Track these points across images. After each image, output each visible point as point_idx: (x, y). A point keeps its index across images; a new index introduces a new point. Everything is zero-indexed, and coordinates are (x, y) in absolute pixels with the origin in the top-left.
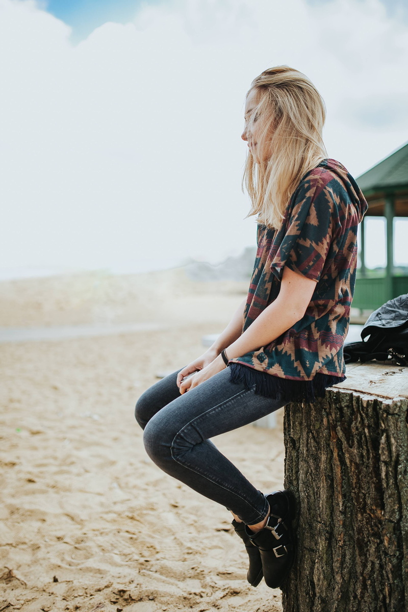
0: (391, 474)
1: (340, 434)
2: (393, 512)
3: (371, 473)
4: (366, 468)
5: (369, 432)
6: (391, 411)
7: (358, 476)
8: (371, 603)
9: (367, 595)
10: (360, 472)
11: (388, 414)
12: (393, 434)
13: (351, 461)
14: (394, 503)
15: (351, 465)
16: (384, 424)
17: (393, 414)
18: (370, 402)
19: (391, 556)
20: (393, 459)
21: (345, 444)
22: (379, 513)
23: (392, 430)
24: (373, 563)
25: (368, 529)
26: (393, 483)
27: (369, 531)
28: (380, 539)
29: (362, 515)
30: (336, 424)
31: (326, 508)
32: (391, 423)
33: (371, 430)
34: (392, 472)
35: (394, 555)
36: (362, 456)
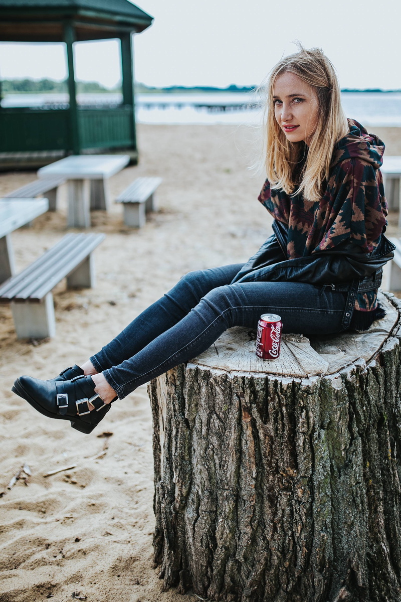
0: (307, 441)
1: (256, 414)
2: (308, 469)
3: (286, 442)
4: (280, 439)
5: (287, 410)
6: (311, 391)
7: (271, 446)
8: (280, 540)
9: (276, 535)
10: (273, 443)
11: (308, 393)
12: (312, 409)
13: (265, 436)
14: (309, 462)
15: (265, 438)
16: (303, 402)
17: (312, 394)
18: (290, 385)
19: (304, 503)
20: (311, 429)
21: (259, 422)
22: (291, 472)
23: (311, 406)
24: (283, 511)
25: (279, 485)
26: (308, 448)
27: (280, 487)
28: (291, 491)
29: (274, 476)
30: (251, 406)
31: (234, 477)
32: (310, 401)
33: (289, 408)
34: (308, 439)
35: (308, 501)
36: (277, 429)
